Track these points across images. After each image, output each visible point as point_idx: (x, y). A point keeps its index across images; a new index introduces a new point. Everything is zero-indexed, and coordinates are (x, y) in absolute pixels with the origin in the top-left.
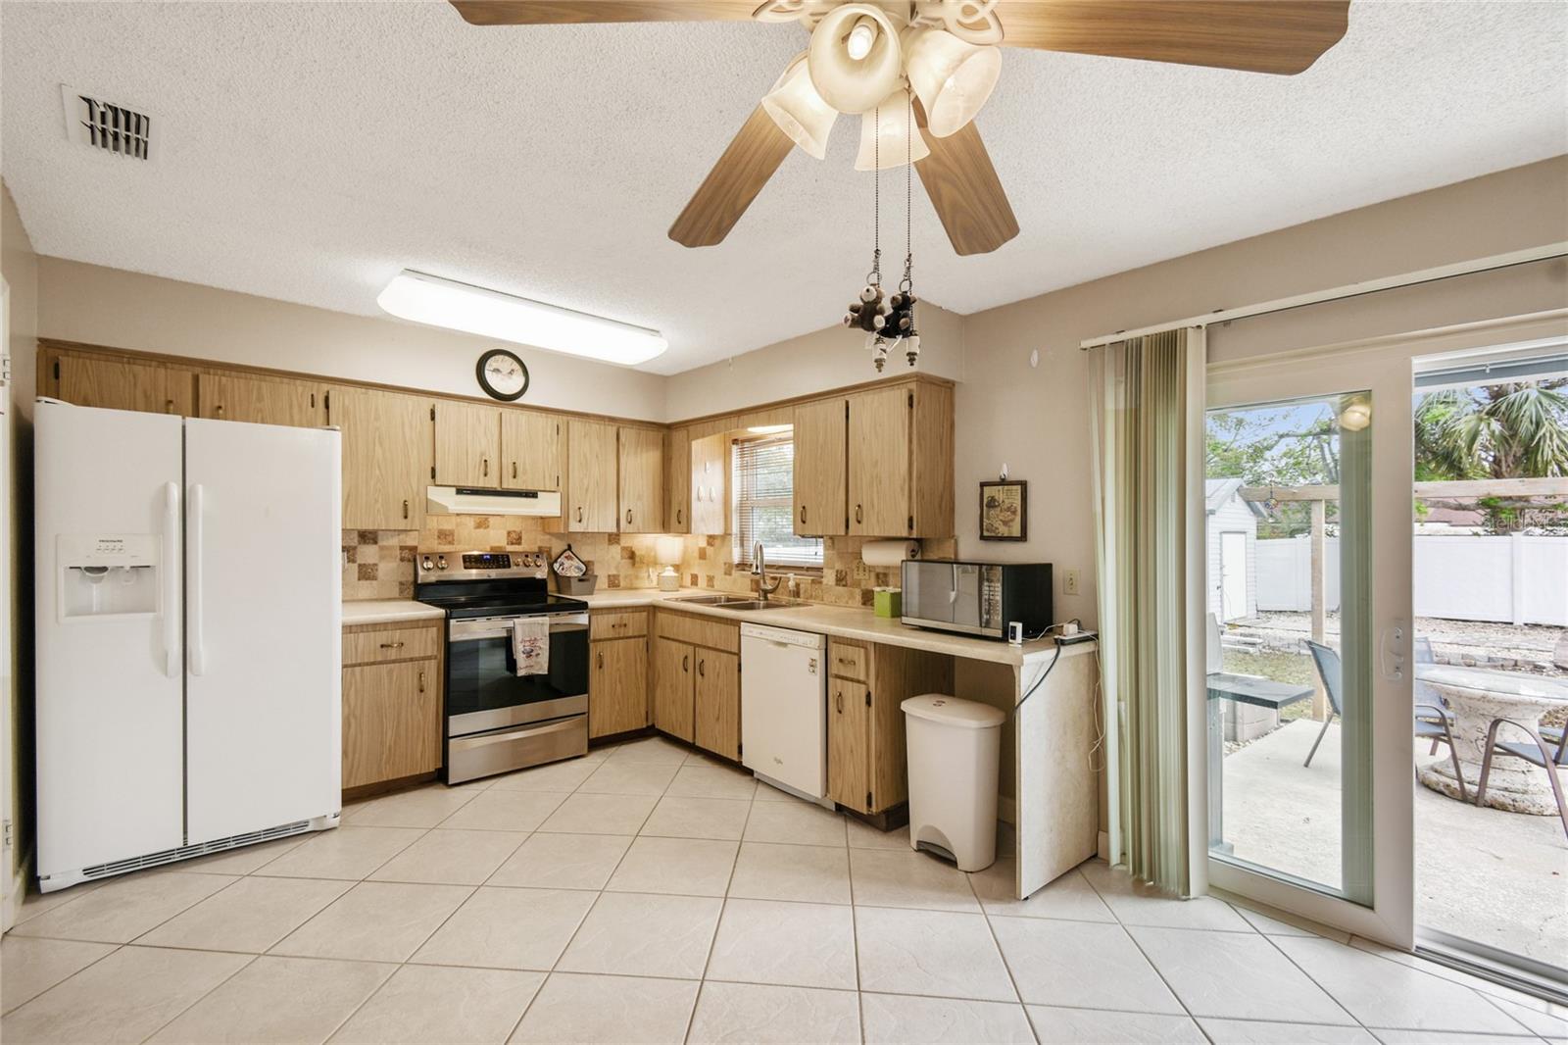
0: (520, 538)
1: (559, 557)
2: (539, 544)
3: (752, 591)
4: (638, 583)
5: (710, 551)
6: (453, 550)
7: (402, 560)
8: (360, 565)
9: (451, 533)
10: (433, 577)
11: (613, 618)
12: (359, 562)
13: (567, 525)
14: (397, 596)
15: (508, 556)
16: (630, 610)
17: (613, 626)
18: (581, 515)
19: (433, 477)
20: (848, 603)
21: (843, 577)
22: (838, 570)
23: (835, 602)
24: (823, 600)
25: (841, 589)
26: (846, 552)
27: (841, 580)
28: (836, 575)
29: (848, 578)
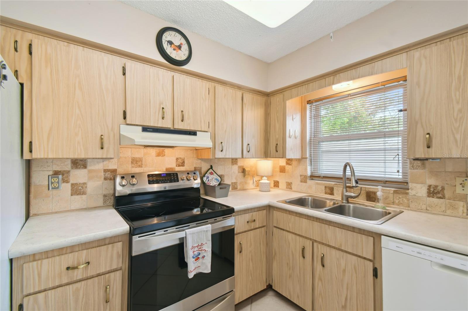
0: (184, 162)
1: (206, 173)
2: (195, 166)
3: (326, 193)
4: (246, 187)
5: (288, 168)
6: (142, 171)
7: (105, 179)
8: (72, 185)
9: (141, 160)
10: (127, 191)
11: (247, 217)
12: (72, 181)
13: (214, 154)
14: (102, 205)
15: (177, 174)
16: (256, 210)
17: (248, 222)
18: (222, 147)
19: (125, 118)
20: (446, 212)
21: (438, 191)
22: (431, 185)
23: (427, 210)
24: (409, 207)
25: (435, 200)
26: (443, 172)
27: (436, 193)
28: (428, 189)
29: (445, 192)
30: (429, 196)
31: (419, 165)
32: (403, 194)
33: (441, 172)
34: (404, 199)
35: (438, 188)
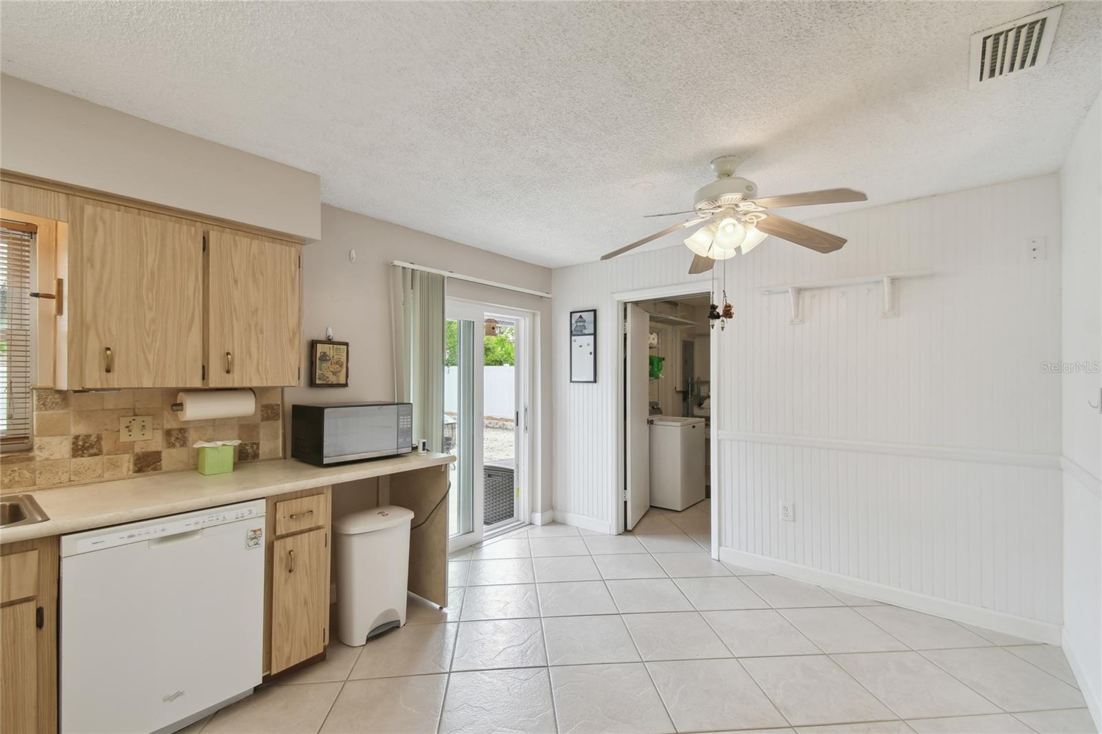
20: (103, 477)
21: (91, 444)
22: (79, 436)
23: (70, 481)
24: (35, 484)
25: (86, 461)
26: (101, 410)
27: (87, 448)
28: (73, 443)
29: (103, 443)
30: (74, 456)
31: (57, 400)
32: (22, 462)
33: (96, 410)
34: (25, 472)
35: (91, 439)
